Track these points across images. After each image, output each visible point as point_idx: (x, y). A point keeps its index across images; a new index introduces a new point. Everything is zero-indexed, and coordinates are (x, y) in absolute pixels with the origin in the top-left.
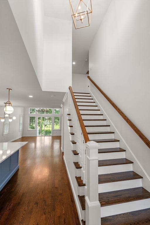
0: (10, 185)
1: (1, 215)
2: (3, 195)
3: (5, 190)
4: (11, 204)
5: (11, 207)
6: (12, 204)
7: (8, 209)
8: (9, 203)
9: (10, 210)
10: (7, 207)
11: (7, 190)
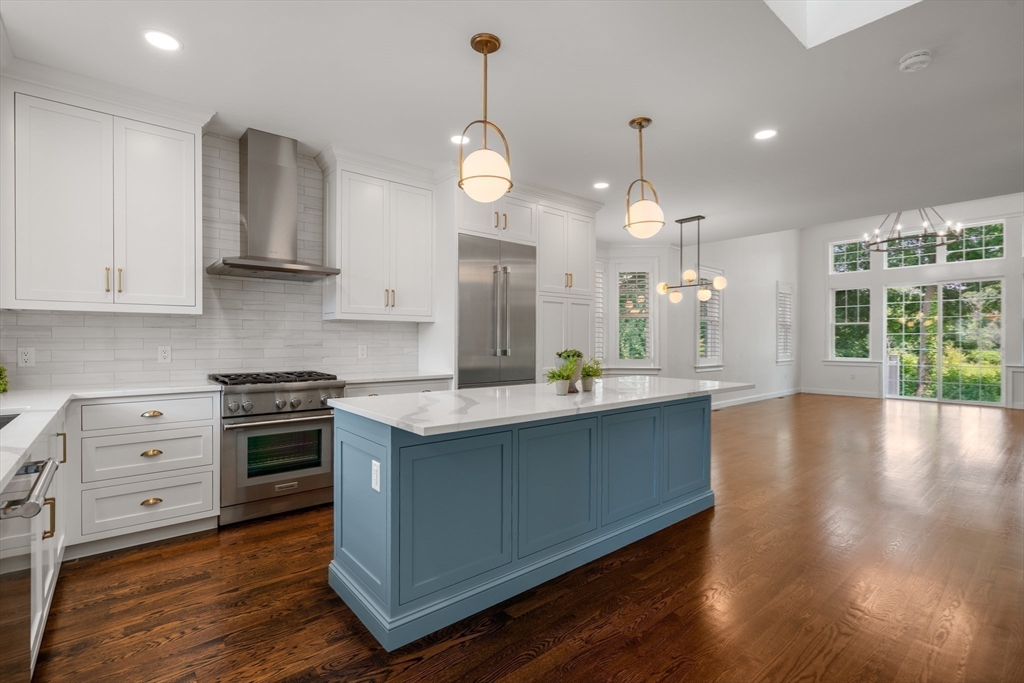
0: (641, 554)
1: (554, 642)
2: (599, 575)
3: (617, 563)
4: (605, 624)
5: (598, 634)
6: (608, 629)
7: (585, 635)
8: (600, 615)
9: (590, 646)
10: (587, 625)
11: (622, 563)
